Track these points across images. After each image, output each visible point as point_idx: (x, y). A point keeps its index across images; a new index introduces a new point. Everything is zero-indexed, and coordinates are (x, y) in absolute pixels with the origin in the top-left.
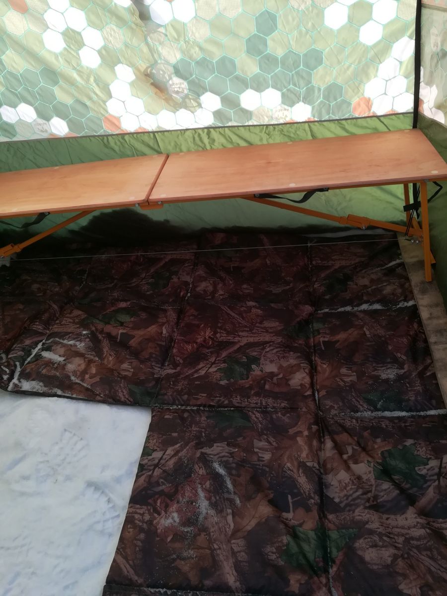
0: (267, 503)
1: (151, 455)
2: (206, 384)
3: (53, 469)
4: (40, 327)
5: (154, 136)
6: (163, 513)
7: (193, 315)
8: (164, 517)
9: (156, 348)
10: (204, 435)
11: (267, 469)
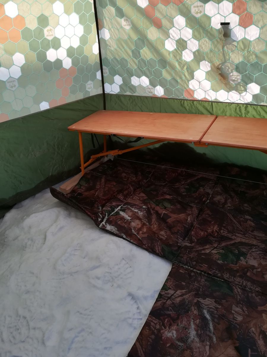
0: (234, 348)
1: (167, 291)
2: (208, 260)
3: (112, 278)
4: (122, 197)
5: (212, 104)
6: (168, 328)
7: (208, 214)
8: (168, 330)
9: (182, 227)
10: (201, 290)
11: (238, 327)
